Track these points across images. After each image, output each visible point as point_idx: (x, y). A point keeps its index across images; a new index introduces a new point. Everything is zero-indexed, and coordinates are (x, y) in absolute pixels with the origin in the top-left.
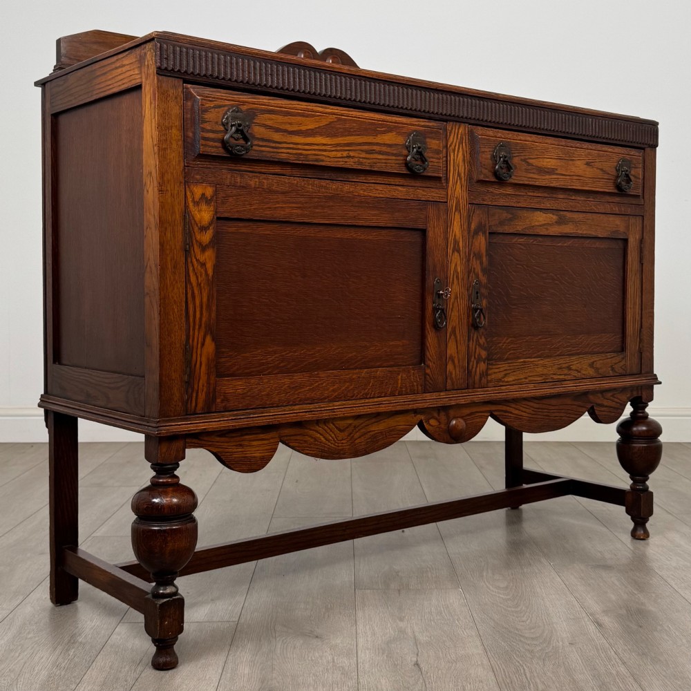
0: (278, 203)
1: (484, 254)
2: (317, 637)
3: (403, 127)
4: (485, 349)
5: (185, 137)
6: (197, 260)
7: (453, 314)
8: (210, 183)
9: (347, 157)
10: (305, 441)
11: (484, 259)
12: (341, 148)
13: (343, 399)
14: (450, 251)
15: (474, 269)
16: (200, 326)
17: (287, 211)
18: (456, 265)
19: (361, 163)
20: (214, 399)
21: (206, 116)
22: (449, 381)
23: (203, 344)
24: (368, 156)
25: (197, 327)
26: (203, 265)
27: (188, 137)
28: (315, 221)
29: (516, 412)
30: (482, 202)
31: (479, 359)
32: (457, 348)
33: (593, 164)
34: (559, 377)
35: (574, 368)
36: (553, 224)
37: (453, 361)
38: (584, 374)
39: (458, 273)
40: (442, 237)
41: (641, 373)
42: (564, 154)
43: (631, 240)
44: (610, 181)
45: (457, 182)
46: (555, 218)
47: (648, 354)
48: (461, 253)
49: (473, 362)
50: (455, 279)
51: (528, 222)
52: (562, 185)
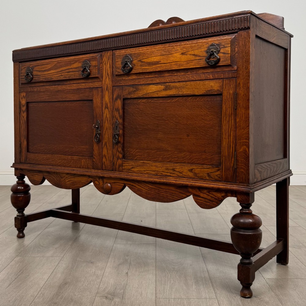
0: (42, 95)
1: (121, 109)
2: (92, 263)
3: (81, 59)
4: (121, 154)
6: (22, 116)
7: (105, 136)
8: (25, 92)
9: (61, 76)
10: (51, 179)
11: (121, 111)
12: (59, 73)
14: (104, 109)
15: (116, 116)
16: (23, 136)
18: (106, 114)
19: (66, 77)
20: (27, 159)
21: (22, 72)
22: (103, 166)
23: (24, 142)
24: (68, 74)
26: (24, 117)
27: (20, 79)
30: (119, 85)
31: (118, 158)
32: (107, 152)
33: (187, 53)
34: (166, 174)
35: (177, 170)
36: (161, 91)
37: (106, 157)
38: (185, 175)
39: (108, 118)
40: (100, 102)
41: (236, 182)
42: (165, 52)
43: (225, 94)
44: (202, 60)
45: (107, 77)
46: (163, 87)
47: (242, 170)
48: (109, 109)
49: (115, 159)
50: (106, 120)
51: (145, 91)
52: (164, 69)
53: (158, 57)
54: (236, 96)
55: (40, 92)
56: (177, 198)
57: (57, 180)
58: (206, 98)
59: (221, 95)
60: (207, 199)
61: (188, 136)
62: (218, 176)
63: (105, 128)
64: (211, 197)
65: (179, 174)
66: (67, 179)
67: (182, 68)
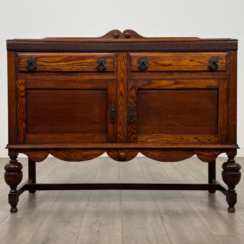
0: (47, 83)
1: (135, 96)
3: (95, 56)
4: (136, 130)
5: (16, 67)
6: (20, 101)
7: (120, 117)
8: (24, 79)
9: (72, 68)
10: (58, 155)
11: (135, 98)
12: (70, 65)
13: (72, 143)
14: (118, 96)
15: (130, 102)
16: (21, 119)
17: (51, 85)
18: (121, 101)
19: (78, 69)
20: (26, 140)
21: (21, 61)
22: (118, 140)
23: (22, 124)
24: (80, 67)
25: (20, 119)
26: (22, 102)
27: (17, 67)
28: (61, 88)
29: (152, 153)
30: (134, 78)
31: (133, 133)
32: (122, 129)
33: (194, 60)
34: (176, 142)
35: (185, 139)
36: (172, 84)
37: (120, 133)
38: (191, 142)
39: (122, 103)
40: (114, 91)
41: (228, 143)
42: (177, 58)
43: (221, 89)
44: (205, 66)
45: (122, 72)
46: (173, 82)
47: (232, 136)
48: (124, 96)
49: (130, 134)
50: (121, 105)
51: (158, 84)
52: (176, 70)
53: (170, 61)
54: (228, 90)
55: (44, 80)
56: (185, 157)
57: (67, 155)
58: (206, 91)
59: (218, 89)
60: (208, 156)
61: (192, 115)
62: (216, 140)
63: (120, 111)
64: (211, 154)
65: (186, 141)
66: (78, 153)
67: (190, 70)
